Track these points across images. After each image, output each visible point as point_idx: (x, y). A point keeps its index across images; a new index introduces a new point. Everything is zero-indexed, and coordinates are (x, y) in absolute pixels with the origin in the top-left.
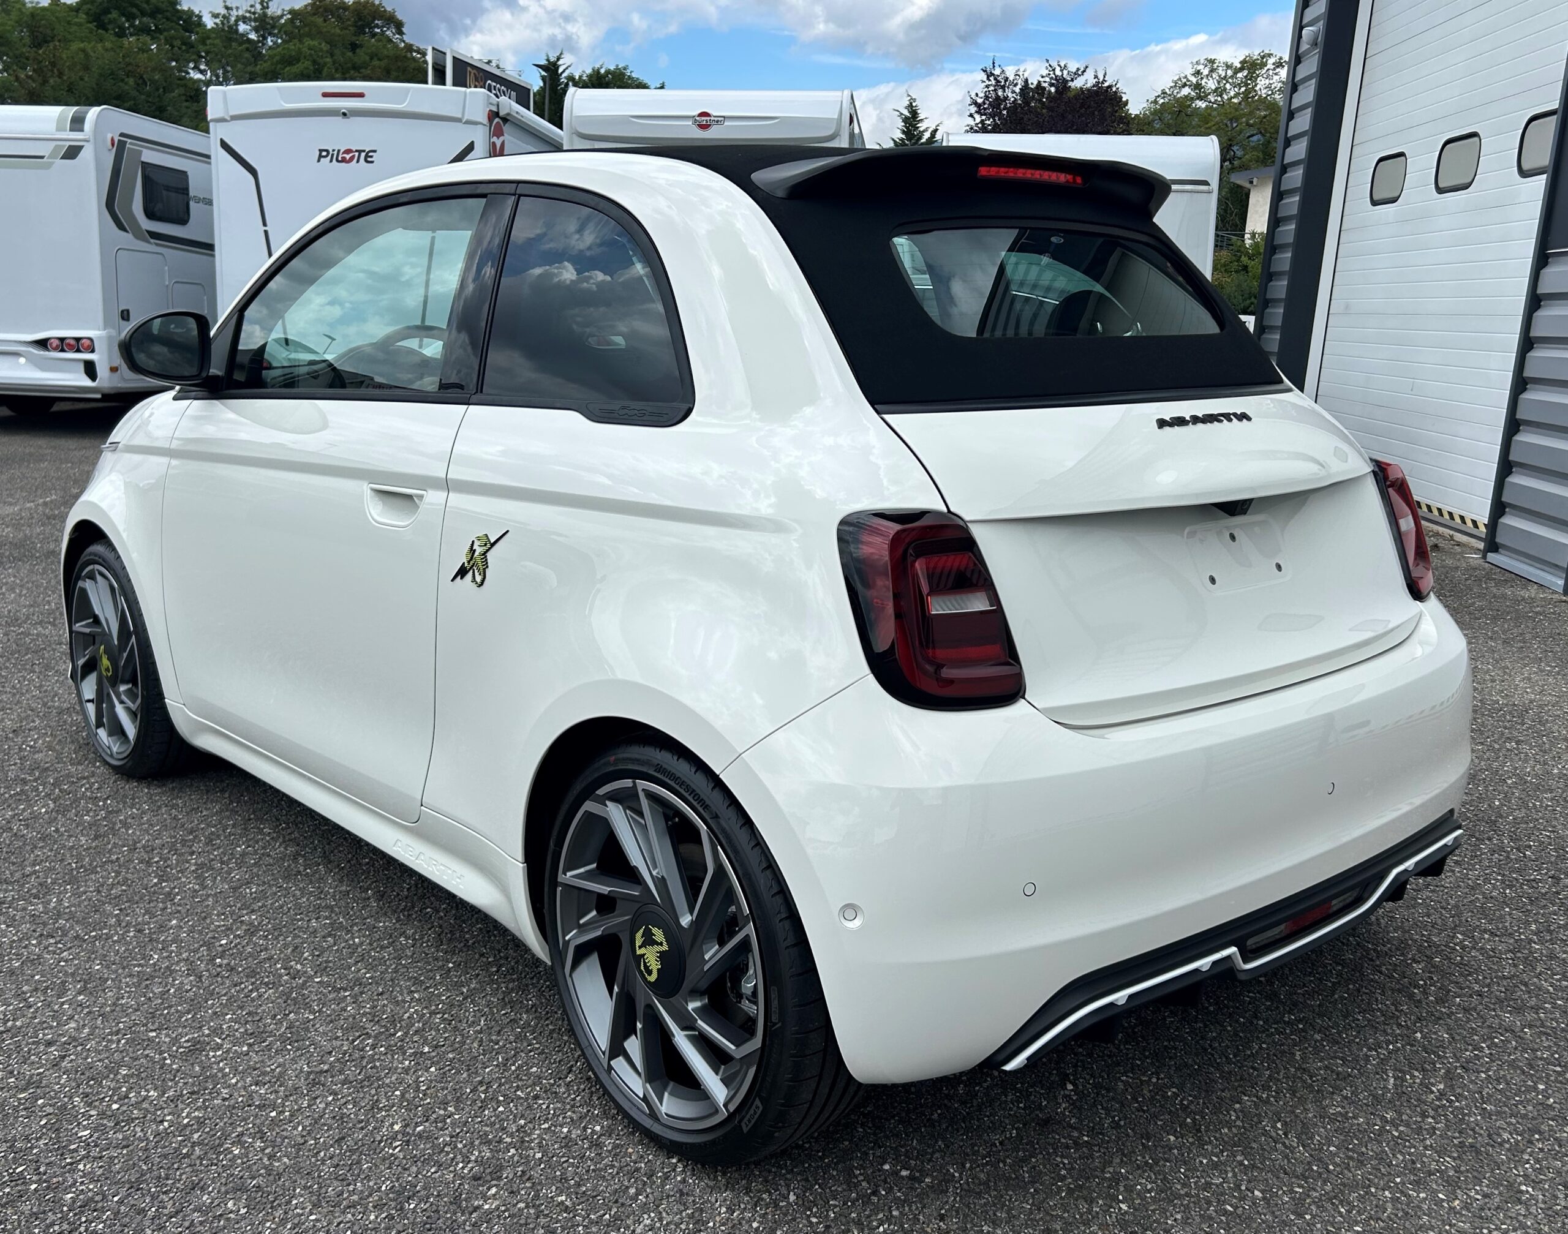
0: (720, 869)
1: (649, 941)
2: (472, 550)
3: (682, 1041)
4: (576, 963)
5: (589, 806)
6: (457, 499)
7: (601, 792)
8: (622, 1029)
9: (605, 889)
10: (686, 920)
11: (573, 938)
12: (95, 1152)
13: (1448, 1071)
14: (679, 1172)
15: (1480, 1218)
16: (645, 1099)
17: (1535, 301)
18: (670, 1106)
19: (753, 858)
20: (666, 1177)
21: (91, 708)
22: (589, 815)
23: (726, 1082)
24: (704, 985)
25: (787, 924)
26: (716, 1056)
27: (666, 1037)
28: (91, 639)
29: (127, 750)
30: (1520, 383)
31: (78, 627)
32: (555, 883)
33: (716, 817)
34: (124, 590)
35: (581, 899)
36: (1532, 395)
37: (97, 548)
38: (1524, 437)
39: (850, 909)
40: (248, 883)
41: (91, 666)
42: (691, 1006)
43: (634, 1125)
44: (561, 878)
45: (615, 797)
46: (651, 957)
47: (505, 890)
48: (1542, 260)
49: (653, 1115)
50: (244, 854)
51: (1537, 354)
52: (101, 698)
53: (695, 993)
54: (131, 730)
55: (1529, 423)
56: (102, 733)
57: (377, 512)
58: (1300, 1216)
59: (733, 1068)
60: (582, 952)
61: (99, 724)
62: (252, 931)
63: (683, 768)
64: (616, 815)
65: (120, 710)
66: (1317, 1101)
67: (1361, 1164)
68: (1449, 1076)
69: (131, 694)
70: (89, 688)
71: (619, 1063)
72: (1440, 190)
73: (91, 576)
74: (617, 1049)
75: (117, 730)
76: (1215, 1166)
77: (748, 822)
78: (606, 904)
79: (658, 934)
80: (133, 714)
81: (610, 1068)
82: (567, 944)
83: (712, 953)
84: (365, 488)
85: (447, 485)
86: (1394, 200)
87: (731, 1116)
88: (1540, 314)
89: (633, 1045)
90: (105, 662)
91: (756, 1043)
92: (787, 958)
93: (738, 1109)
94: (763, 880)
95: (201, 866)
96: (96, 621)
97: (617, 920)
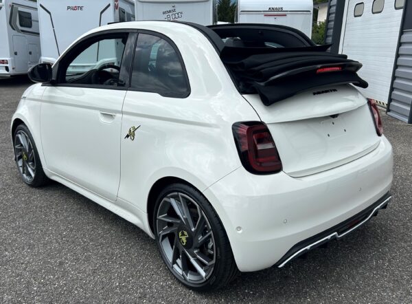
0: (202, 217)
1: (183, 235)
2: (130, 131)
3: (193, 261)
4: (162, 240)
5: (165, 199)
6: (125, 116)
7: (169, 195)
8: (176, 257)
9: (170, 221)
10: (193, 230)
11: (161, 233)
12: (39, 293)
13: (389, 260)
14: (193, 295)
15: (401, 300)
16: (182, 275)
17: (400, 44)
18: (189, 277)
19: (212, 213)
20: (189, 296)
21: (21, 169)
22: (165, 201)
23: (205, 271)
24: (198, 246)
25: (221, 231)
26: (202, 265)
27: (188, 260)
28: (21, 150)
29: (32, 180)
30: (396, 66)
31: (16, 147)
32: (156, 219)
33: (201, 203)
34: (29, 137)
35: (163, 223)
36: (399, 70)
37: (21, 126)
38: (397, 81)
39: (239, 228)
40: (68, 217)
41: (21, 157)
42: (195, 252)
43: (180, 282)
44: (158, 217)
45: (172, 197)
46: (184, 239)
47: (141, 220)
48: (402, 33)
49: (185, 279)
50: (67, 208)
51: (400, 58)
52: (24, 166)
53: (196, 248)
54: (33, 175)
55: (398, 77)
56: (24, 175)
57: (103, 119)
58: (354, 301)
59: (207, 268)
60: (164, 237)
61: (24, 173)
62: (71, 230)
63: (191, 190)
64: (173, 201)
65: (30, 169)
66: (356, 269)
67: (369, 286)
68: (389, 261)
69: (33, 165)
70: (20, 163)
71: (175, 266)
72: (373, 13)
73: (20, 133)
74: (174, 262)
75: (29, 174)
76: (331, 288)
77: (210, 204)
78: (170, 225)
79: (186, 233)
80: (33, 171)
81: (173, 267)
82: (160, 235)
83: (200, 238)
84: (98, 113)
85: (122, 112)
86: (360, 16)
87: (207, 280)
88: (402, 47)
89: (179, 261)
90: (25, 156)
91: (214, 262)
92: (222, 240)
93: (209, 278)
94: (215, 220)
95: (55, 212)
96: (22, 145)
97: (174, 229)
